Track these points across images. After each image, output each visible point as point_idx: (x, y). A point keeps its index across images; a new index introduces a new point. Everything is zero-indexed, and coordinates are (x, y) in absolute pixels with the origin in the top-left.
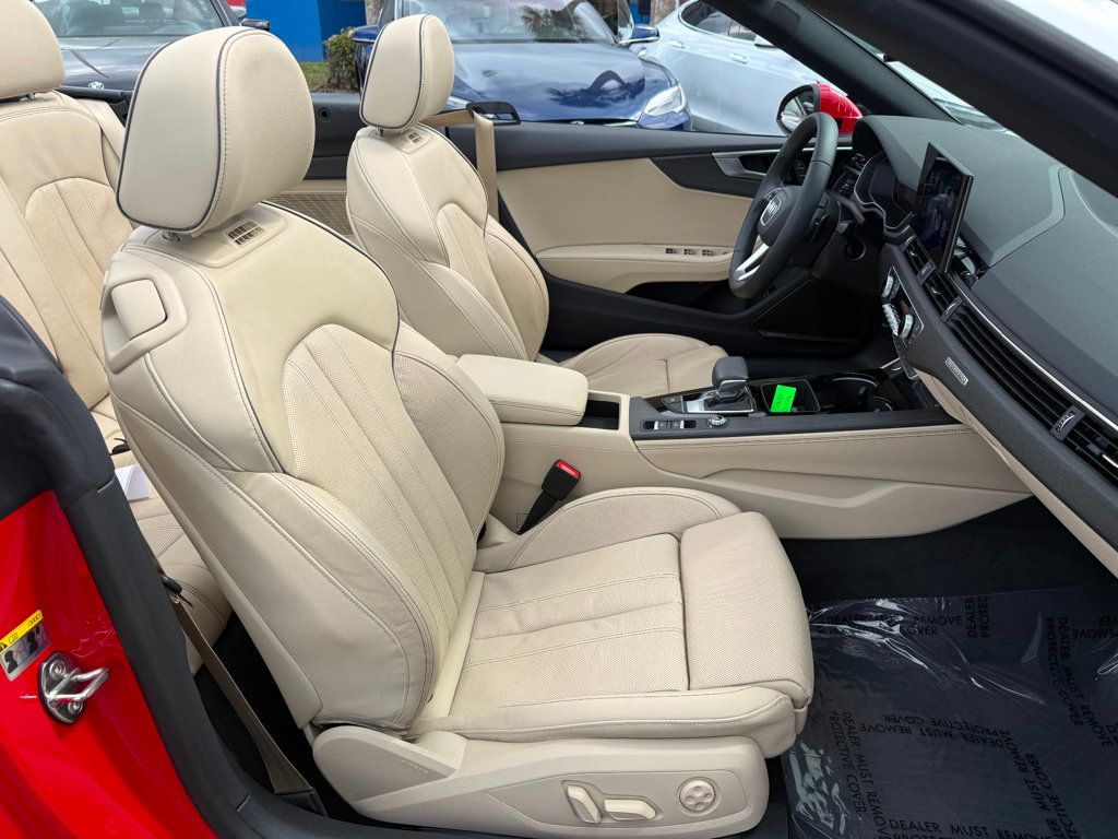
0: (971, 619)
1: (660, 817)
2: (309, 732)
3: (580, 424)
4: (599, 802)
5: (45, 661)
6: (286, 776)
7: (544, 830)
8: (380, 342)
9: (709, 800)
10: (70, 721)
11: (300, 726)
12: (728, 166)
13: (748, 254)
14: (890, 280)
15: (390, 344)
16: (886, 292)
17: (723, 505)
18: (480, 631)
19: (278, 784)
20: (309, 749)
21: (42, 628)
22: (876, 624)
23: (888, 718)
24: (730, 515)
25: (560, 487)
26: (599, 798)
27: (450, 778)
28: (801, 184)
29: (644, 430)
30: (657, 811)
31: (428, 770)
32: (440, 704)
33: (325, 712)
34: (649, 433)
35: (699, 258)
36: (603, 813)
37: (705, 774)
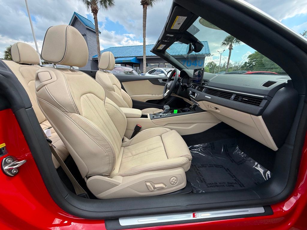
0: (211, 146)
1: (166, 187)
2: (85, 179)
3: (141, 117)
4: (153, 185)
5: (4, 158)
6: (79, 190)
7: (142, 194)
8: (102, 100)
9: (176, 182)
10: (13, 175)
11: (83, 178)
12: (161, 81)
13: (165, 92)
14: (190, 91)
15: (104, 100)
16: (190, 93)
17: (168, 130)
18: (124, 157)
19: (78, 192)
20: (86, 183)
21: (5, 149)
22: (196, 150)
23: (202, 165)
24: (169, 131)
25: (138, 129)
26: (153, 184)
27: (120, 185)
28: (173, 80)
29: (153, 118)
30: (166, 186)
31: (115, 184)
32: (116, 171)
33: (90, 173)
34: (154, 118)
35: (157, 96)
36: (154, 188)
37: (174, 176)
